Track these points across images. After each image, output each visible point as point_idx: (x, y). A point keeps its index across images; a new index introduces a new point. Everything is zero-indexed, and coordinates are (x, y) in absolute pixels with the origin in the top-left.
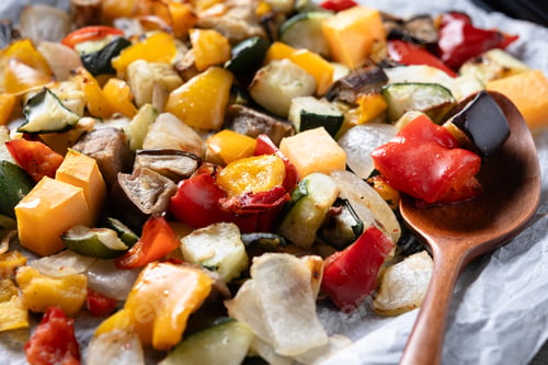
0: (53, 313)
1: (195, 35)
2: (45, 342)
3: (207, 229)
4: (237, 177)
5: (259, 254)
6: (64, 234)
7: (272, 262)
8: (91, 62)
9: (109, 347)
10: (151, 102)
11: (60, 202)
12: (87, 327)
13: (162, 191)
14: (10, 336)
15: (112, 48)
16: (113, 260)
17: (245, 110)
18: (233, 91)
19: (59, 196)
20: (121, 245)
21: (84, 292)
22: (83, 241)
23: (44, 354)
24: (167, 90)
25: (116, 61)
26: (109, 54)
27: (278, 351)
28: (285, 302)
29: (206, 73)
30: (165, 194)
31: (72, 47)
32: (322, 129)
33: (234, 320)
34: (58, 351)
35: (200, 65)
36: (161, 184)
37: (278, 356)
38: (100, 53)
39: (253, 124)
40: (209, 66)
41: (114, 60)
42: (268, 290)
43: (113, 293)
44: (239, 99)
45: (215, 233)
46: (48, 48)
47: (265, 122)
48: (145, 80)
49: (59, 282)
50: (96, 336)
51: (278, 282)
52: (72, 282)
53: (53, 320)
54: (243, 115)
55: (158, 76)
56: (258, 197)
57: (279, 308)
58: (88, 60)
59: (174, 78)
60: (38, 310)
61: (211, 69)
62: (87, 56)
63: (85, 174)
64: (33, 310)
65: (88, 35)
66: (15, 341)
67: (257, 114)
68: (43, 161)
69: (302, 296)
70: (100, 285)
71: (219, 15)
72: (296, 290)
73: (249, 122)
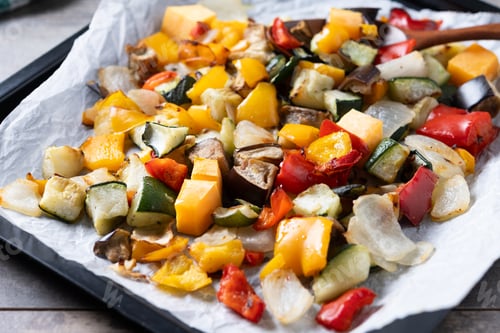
0: (230, 269)
1: (238, 64)
2: (232, 289)
3: (308, 190)
4: (320, 151)
5: (356, 198)
6: (213, 216)
7: (365, 201)
8: (172, 97)
9: (276, 282)
10: (226, 116)
11: (205, 194)
12: (251, 274)
13: (268, 173)
14: (201, 292)
15: (184, 84)
16: (251, 226)
17: (292, 108)
18: (278, 98)
19: (202, 190)
20: (255, 214)
21: (243, 250)
22: (230, 217)
23: (235, 297)
24: (234, 106)
25: (191, 93)
26: (183, 89)
27: (388, 259)
28: (380, 227)
29: (257, 88)
30: (271, 173)
31: (153, 90)
32: (353, 110)
33: (354, 245)
34: (243, 293)
35: (251, 83)
36: (266, 167)
37: (389, 262)
38: (176, 89)
39: (303, 116)
40: (257, 83)
41: (188, 93)
42: (367, 221)
43: (260, 248)
44: (284, 102)
45: (313, 193)
46: (134, 95)
47: (310, 113)
48: (217, 101)
49: (225, 248)
50: (263, 278)
51: (372, 214)
52: (232, 246)
53: (231, 272)
54: (293, 112)
55: (225, 97)
56: (342, 160)
57: (378, 231)
58: (169, 96)
59: (236, 97)
60: (214, 270)
61: (259, 85)
62: (168, 94)
63: (214, 171)
64: (210, 272)
65: (162, 79)
66: (206, 295)
67: (302, 109)
68: (173, 171)
69: (390, 221)
70: (251, 244)
71: (243, 50)
72: (384, 218)
73: (299, 115)
